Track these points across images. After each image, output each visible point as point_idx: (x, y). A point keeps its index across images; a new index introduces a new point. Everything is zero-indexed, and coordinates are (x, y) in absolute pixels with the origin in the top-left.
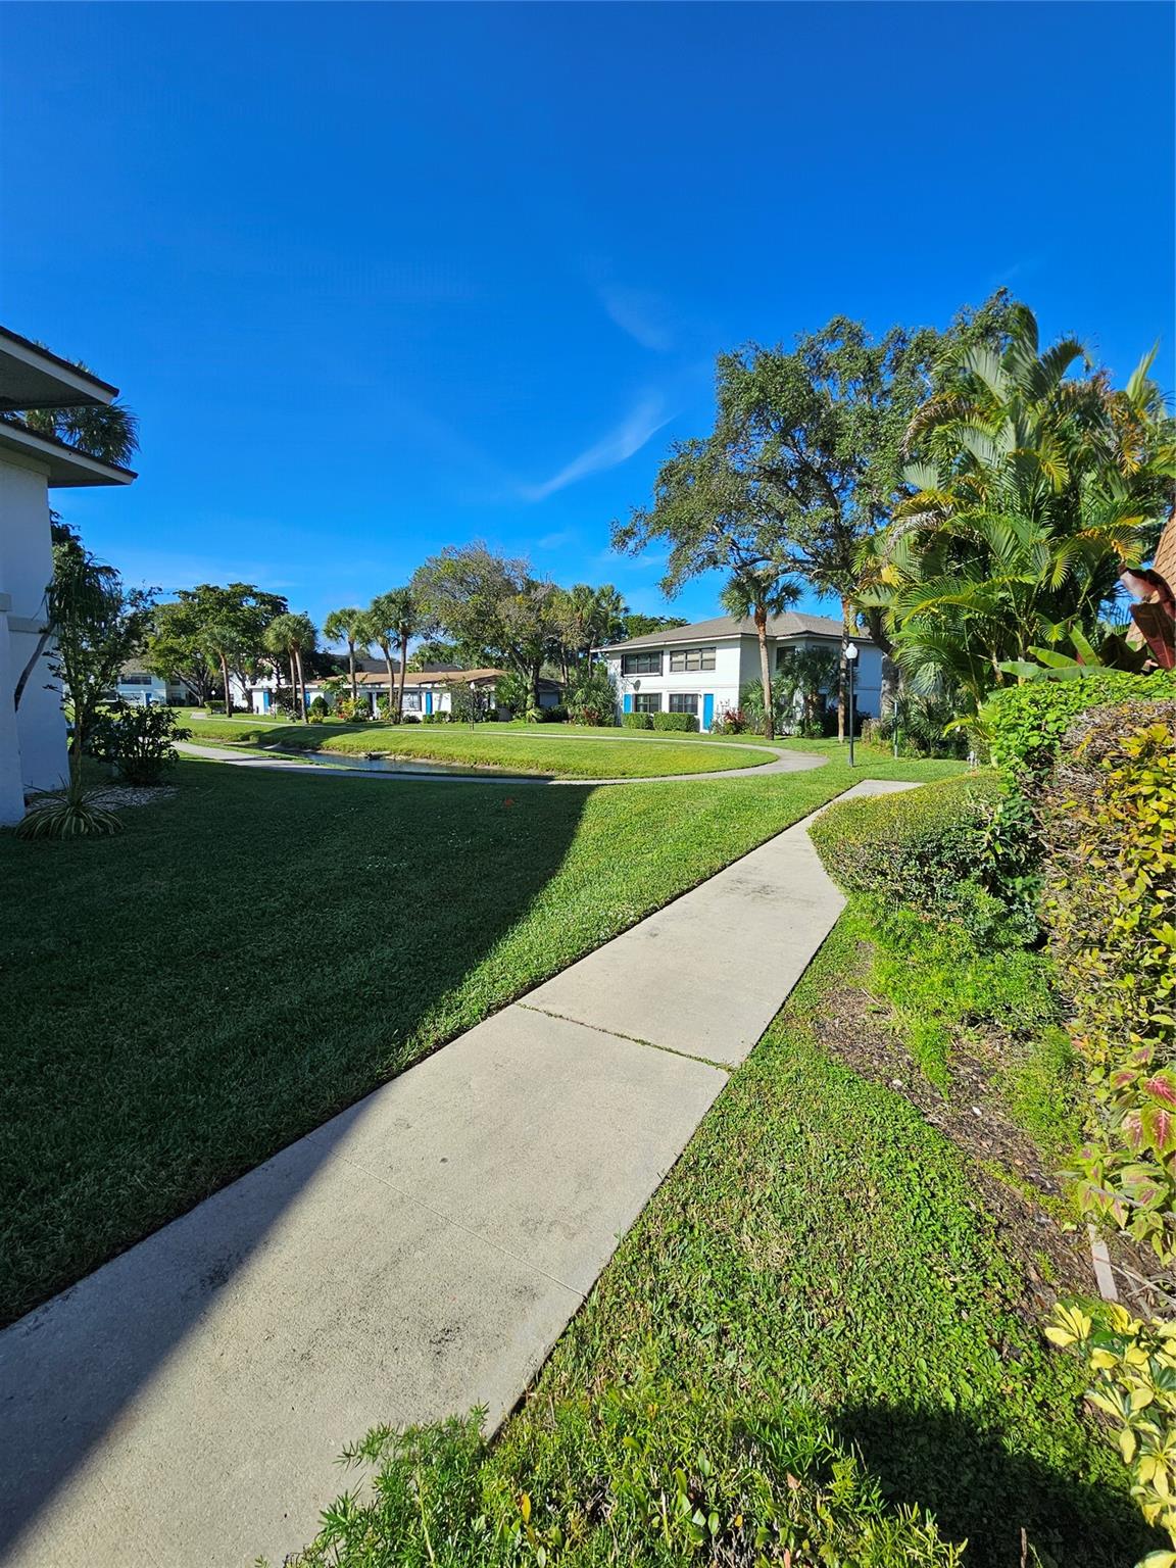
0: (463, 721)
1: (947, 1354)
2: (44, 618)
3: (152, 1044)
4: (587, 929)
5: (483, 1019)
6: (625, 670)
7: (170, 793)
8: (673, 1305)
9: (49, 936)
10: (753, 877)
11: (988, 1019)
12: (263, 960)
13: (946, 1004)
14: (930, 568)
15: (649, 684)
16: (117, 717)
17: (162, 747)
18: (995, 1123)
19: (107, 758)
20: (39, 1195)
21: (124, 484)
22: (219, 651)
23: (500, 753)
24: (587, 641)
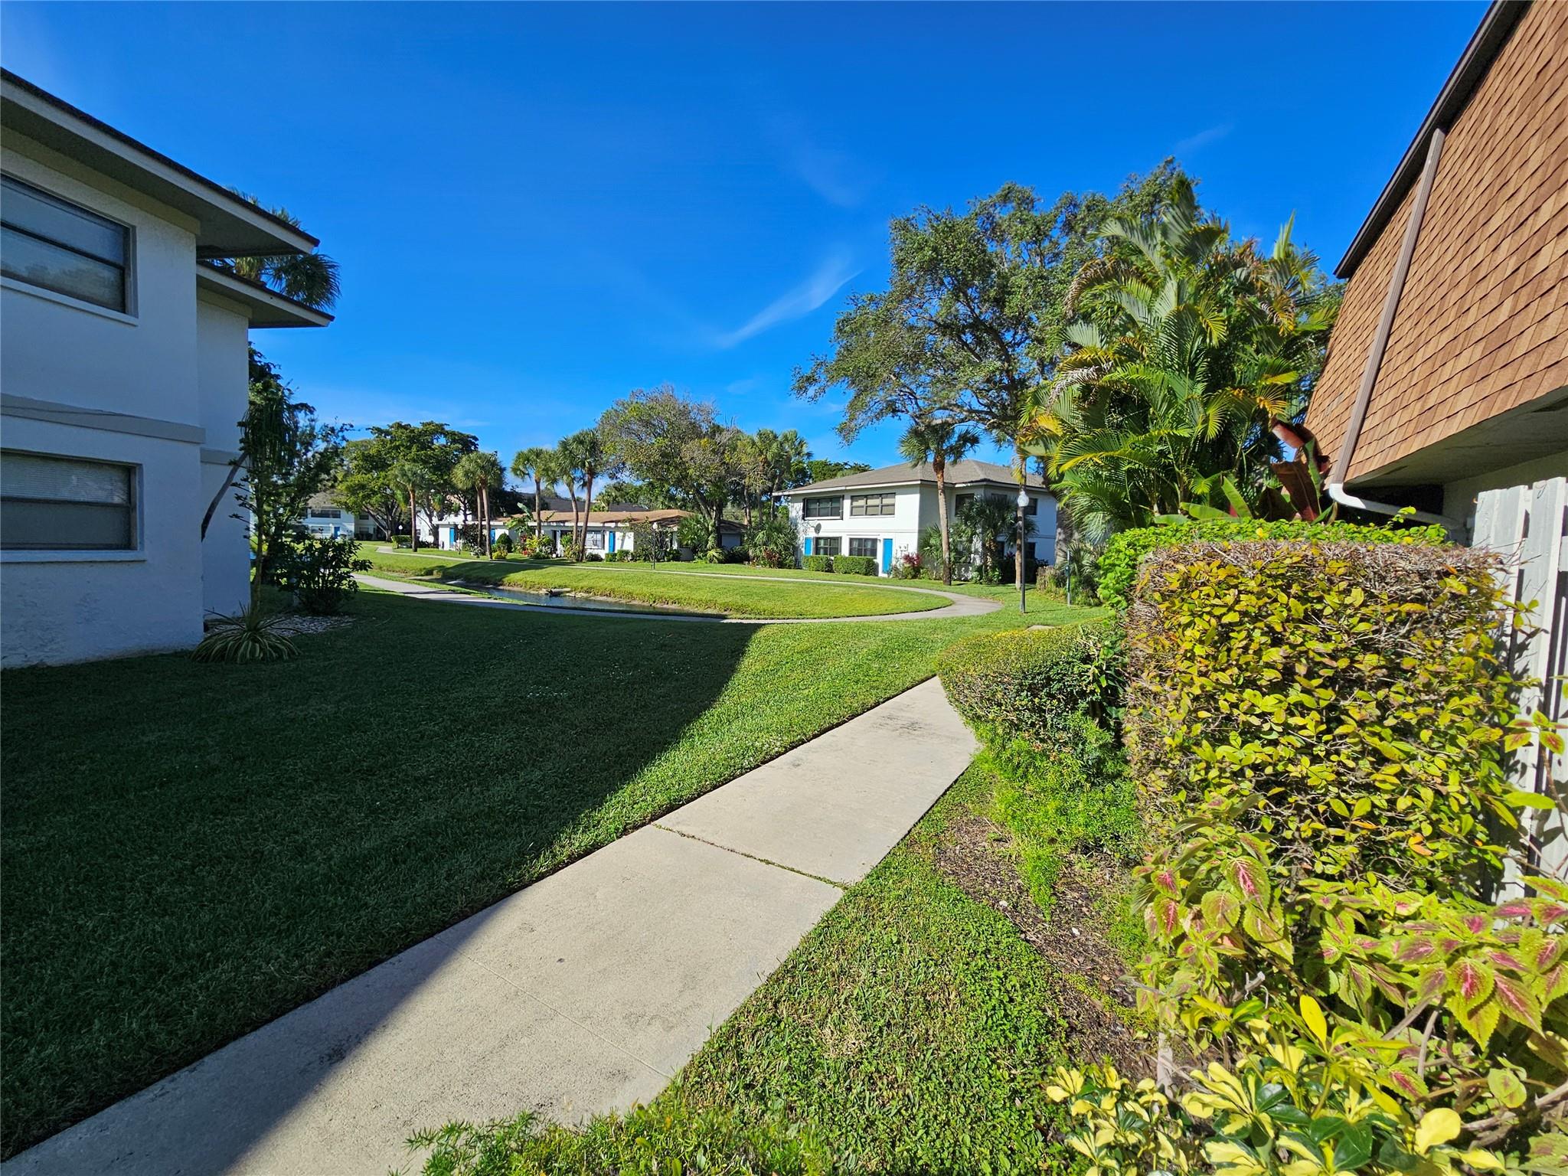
0: (645, 560)
1: (993, 1133)
2: (235, 449)
3: (300, 852)
4: (732, 758)
5: (618, 838)
6: (807, 513)
7: (347, 622)
8: (749, 1086)
9: (215, 751)
10: (904, 714)
11: (1099, 847)
12: (417, 779)
13: (1060, 832)
14: (1093, 420)
15: (830, 527)
16: (300, 547)
17: (341, 578)
18: (1090, 943)
19: (289, 587)
20: (177, 980)
21: (320, 326)
22: (409, 487)
23: (681, 593)
24: (770, 484)
